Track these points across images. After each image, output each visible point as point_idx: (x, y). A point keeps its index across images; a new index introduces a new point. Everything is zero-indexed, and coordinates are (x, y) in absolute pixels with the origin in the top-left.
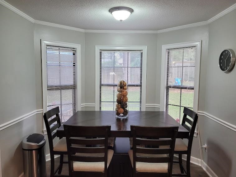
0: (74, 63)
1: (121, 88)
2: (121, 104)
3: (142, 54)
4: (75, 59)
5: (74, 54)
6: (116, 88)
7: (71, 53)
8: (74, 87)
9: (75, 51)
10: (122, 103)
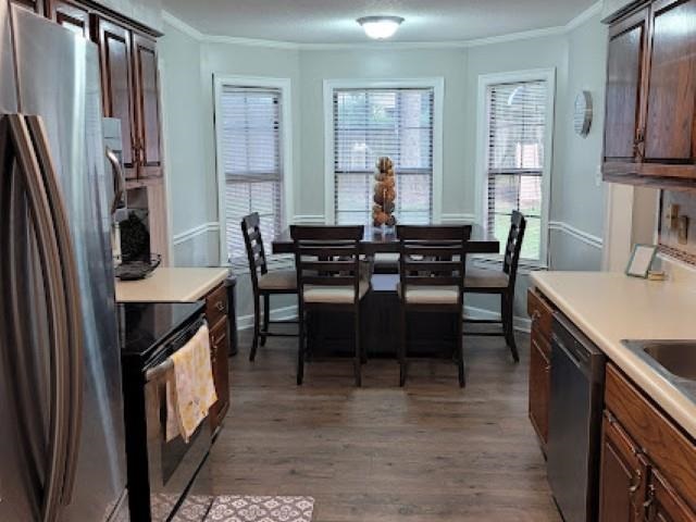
0: (276, 123)
1: (382, 171)
2: (381, 204)
3: (432, 96)
4: (278, 114)
5: (276, 102)
6: (372, 177)
7: (269, 100)
8: (276, 178)
9: (279, 94)
10: (384, 201)
